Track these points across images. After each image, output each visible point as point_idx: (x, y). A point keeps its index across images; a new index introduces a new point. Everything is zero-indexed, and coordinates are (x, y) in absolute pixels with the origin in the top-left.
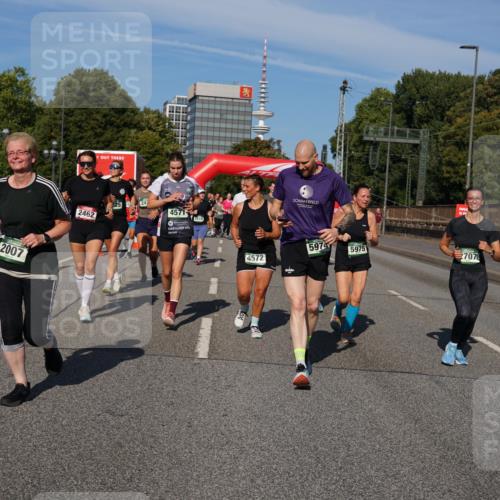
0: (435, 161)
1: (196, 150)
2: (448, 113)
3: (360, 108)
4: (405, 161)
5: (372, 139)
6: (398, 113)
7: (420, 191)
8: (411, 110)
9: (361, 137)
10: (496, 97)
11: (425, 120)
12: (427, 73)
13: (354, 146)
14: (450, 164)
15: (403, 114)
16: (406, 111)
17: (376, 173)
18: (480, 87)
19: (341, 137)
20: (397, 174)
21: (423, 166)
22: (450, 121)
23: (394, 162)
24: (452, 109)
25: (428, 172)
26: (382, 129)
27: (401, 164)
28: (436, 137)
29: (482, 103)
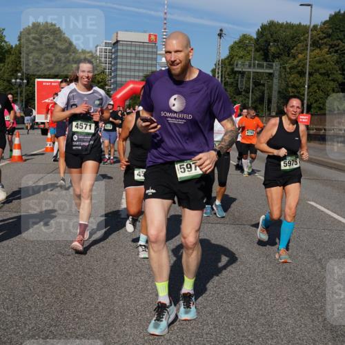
0: (284, 84)
1: (119, 79)
2: (292, 51)
3: (232, 48)
4: (263, 85)
5: (240, 70)
6: (258, 51)
7: (274, 106)
8: (267, 49)
9: (233, 69)
10: (325, 40)
11: (277, 56)
12: (278, 24)
13: (228, 74)
14: (294, 86)
15: (261, 52)
16: (263, 50)
17: (243, 93)
18: (315, 33)
19: (219, 69)
20: (258, 94)
21: (275, 88)
22: (294, 57)
23: (256, 86)
24: (295, 48)
25: (279, 92)
26: (247, 63)
27: (261, 87)
28: (285, 68)
29: (316, 44)
